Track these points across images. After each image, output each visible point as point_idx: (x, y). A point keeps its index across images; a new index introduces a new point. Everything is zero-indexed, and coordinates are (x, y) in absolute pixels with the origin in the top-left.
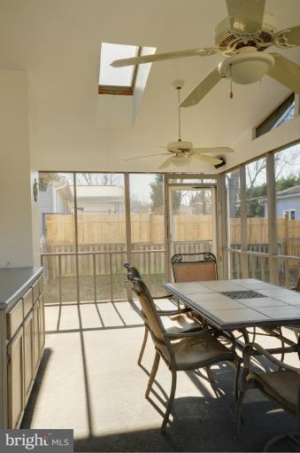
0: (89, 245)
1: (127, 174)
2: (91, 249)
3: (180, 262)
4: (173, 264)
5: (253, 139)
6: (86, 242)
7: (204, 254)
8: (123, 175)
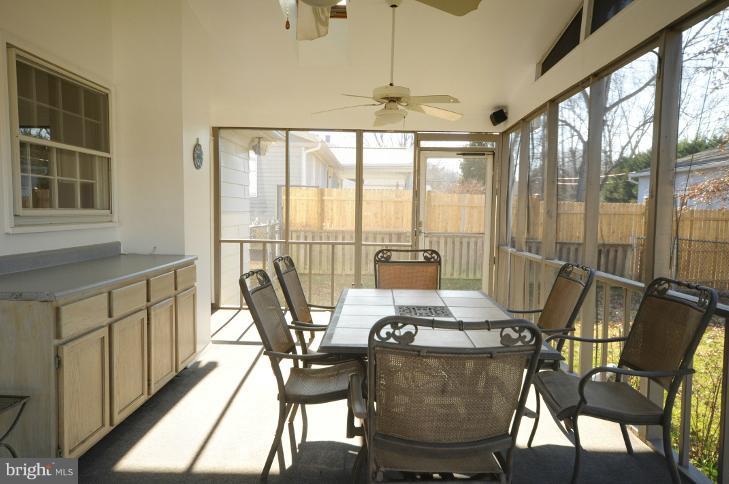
0: (337, 232)
1: (360, 133)
2: (340, 237)
3: (387, 260)
4: (376, 262)
5: (537, 78)
6: (334, 227)
7: (425, 251)
8: (354, 134)
